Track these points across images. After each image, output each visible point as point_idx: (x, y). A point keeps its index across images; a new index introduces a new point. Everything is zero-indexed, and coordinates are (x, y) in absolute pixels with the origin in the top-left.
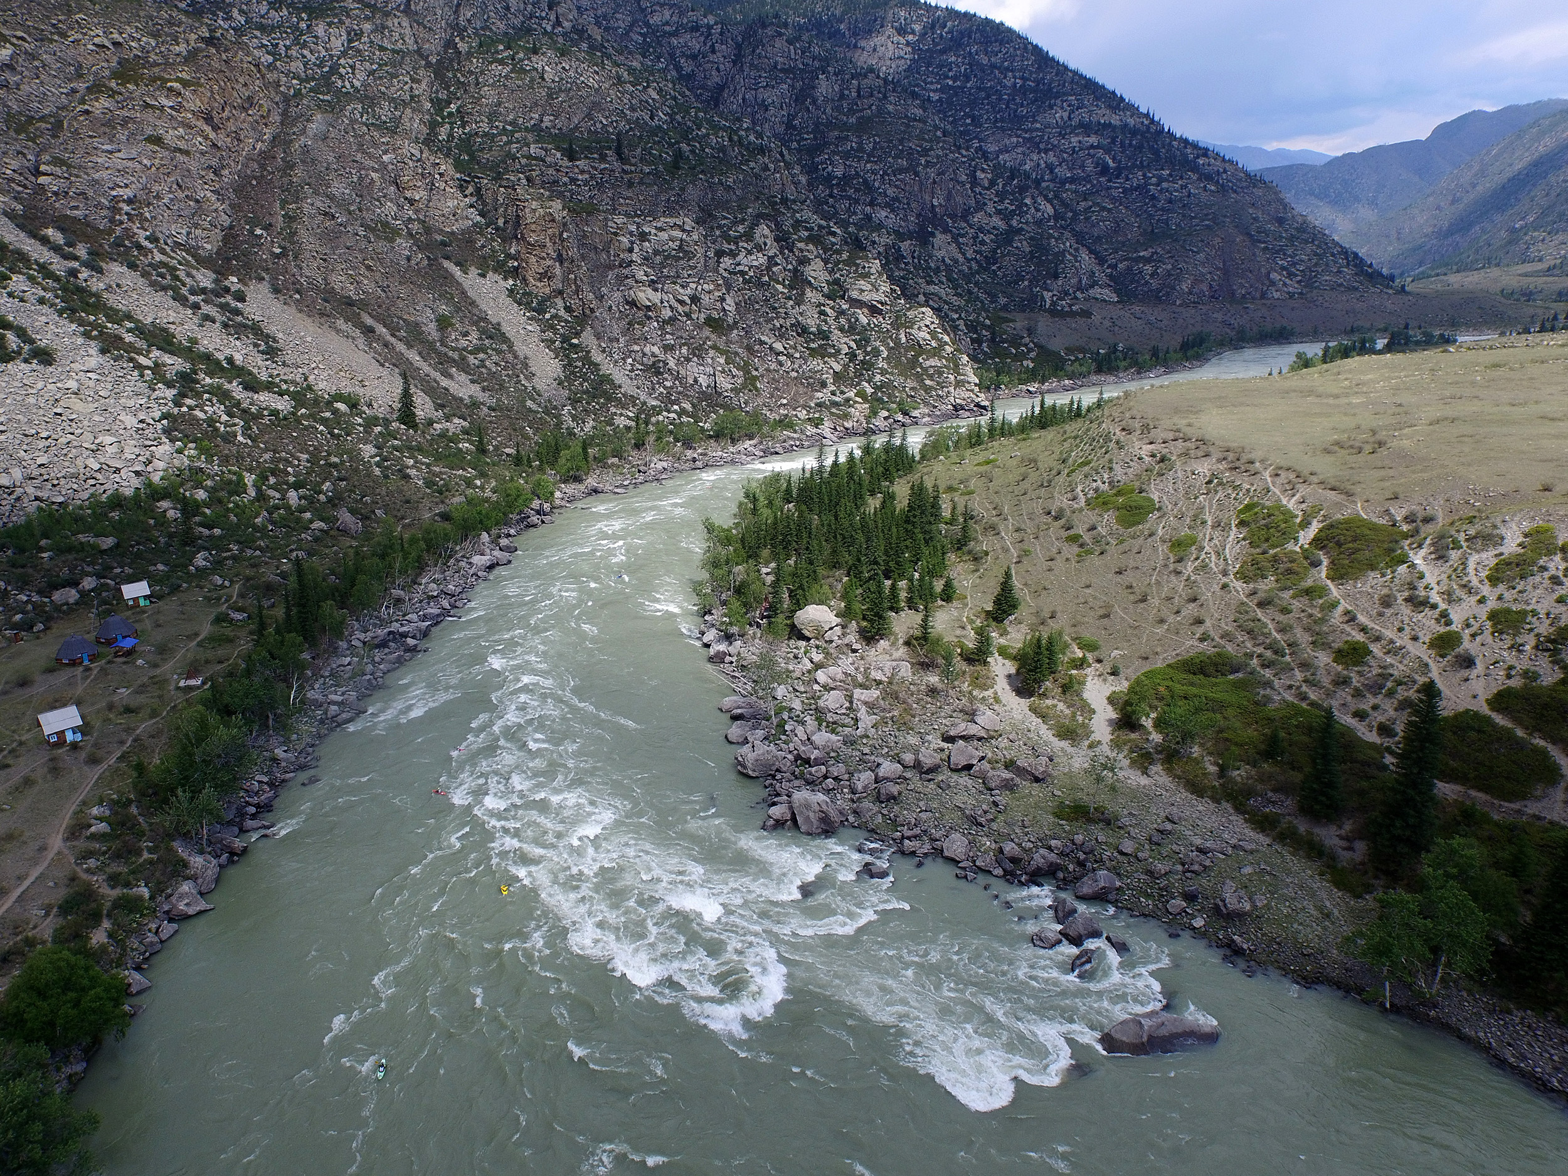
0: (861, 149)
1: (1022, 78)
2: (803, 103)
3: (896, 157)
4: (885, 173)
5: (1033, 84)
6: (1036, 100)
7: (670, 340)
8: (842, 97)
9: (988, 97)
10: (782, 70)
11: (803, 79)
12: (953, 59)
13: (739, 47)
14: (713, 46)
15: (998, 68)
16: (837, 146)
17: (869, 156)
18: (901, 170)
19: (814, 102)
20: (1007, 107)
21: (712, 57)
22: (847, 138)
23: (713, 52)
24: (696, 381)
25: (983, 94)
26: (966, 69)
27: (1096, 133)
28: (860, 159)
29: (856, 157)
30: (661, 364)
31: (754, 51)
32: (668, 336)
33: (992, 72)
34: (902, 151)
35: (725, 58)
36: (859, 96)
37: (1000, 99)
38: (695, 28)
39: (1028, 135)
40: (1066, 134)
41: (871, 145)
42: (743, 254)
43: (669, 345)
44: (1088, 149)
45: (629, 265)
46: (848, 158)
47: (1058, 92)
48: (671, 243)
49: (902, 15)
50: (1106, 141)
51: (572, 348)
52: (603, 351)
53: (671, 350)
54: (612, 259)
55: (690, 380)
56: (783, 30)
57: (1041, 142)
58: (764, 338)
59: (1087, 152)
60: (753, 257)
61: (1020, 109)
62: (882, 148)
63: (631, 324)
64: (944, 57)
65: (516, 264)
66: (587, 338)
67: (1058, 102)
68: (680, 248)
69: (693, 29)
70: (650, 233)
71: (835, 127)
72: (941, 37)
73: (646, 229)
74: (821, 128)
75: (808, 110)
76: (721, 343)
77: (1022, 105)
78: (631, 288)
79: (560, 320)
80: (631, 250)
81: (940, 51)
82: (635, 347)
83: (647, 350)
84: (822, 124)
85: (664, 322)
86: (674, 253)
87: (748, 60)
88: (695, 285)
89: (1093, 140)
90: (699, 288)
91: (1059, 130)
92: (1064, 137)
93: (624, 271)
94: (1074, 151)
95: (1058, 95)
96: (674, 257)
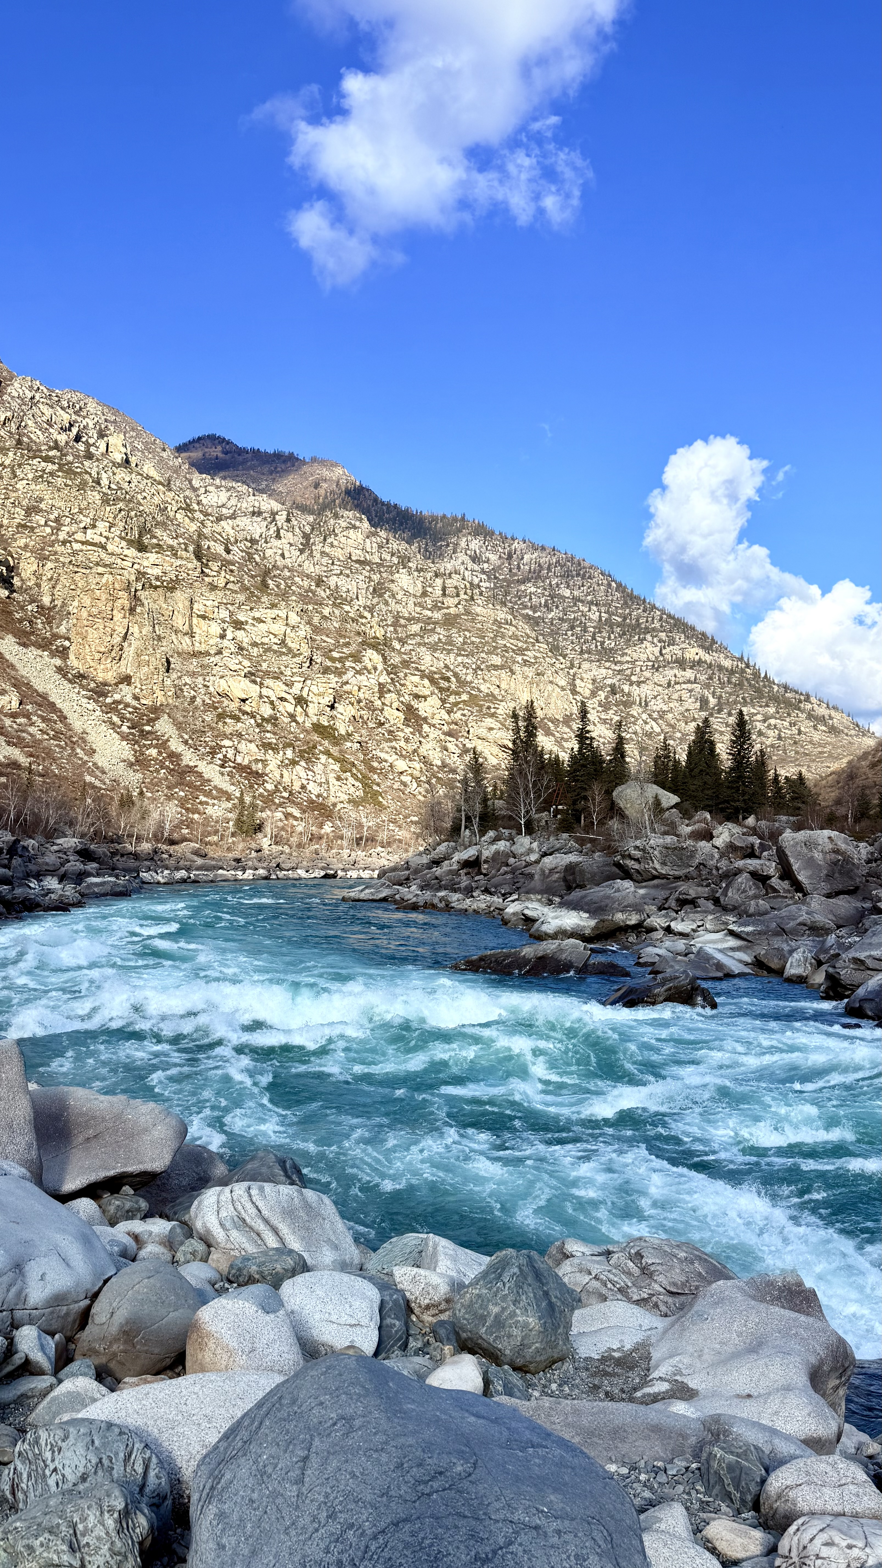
0: (450, 642)
1: (607, 612)
3: (489, 653)
5: (620, 620)
6: (624, 634)
7: (270, 738)
8: (424, 594)
9: (572, 628)
10: (357, 561)
11: (380, 572)
12: (533, 589)
13: (306, 537)
14: (278, 531)
15: (582, 602)
16: (422, 637)
17: (459, 649)
18: (496, 667)
19: (393, 596)
20: (594, 638)
21: (275, 542)
22: (433, 630)
23: (278, 537)
24: (303, 787)
25: (565, 626)
26: (546, 601)
27: (691, 668)
28: (449, 652)
29: (444, 649)
30: (260, 765)
31: (325, 540)
32: (268, 735)
33: (575, 605)
34: (496, 648)
35: (291, 545)
36: (444, 595)
37: (585, 630)
38: (256, 513)
39: (617, 668)
40: (659, 667)
41: (461, 639)
42: (351, 673)
43: (270, 744)
44: (684, 683)
45: (219, 652)
46: (435, 650)
47: (646, 628)
48: (271, 636)
49: (475, 544)
50: (703, 678)
51: (144, 735)
52: (186, 742)
53: (273, 749)
54: (197, 644)
55: (297, 787)
56: (358, 524)
57: (632, 674)
58: (383, 755)
59: (684, 686)
60: (363, 678)
61: (607, 642)
62: (473, 643)
63: (221, 717)
64: (523, 588)
65: (67, 644)
66: (164, 726)
67: (649, 637)
68: (283, 642)
69: (253, 513)
70: (247, 622)
71: (418, 620)
72: (519, 568)
73: (242, 617)
74: (402, 622)
75: (386, 603)
76: (334, 750)
77: (609, 639)
78: (222, 677)
79: (127, 705)
80: (223, 637)
81: (518, 581)
82: (226, 743)
83: (242, 747)
84: (404, 618)
85: (263, 719)
86: (275, 647)
87: (318, 547)
88: (301, 685)
89: (689, 674)
90: (306, 689)
91: (650, 664)
92: (657, 670)
93: (212, 659)
94: (669, 685)
95: (647, 631)
96: (275, 652)
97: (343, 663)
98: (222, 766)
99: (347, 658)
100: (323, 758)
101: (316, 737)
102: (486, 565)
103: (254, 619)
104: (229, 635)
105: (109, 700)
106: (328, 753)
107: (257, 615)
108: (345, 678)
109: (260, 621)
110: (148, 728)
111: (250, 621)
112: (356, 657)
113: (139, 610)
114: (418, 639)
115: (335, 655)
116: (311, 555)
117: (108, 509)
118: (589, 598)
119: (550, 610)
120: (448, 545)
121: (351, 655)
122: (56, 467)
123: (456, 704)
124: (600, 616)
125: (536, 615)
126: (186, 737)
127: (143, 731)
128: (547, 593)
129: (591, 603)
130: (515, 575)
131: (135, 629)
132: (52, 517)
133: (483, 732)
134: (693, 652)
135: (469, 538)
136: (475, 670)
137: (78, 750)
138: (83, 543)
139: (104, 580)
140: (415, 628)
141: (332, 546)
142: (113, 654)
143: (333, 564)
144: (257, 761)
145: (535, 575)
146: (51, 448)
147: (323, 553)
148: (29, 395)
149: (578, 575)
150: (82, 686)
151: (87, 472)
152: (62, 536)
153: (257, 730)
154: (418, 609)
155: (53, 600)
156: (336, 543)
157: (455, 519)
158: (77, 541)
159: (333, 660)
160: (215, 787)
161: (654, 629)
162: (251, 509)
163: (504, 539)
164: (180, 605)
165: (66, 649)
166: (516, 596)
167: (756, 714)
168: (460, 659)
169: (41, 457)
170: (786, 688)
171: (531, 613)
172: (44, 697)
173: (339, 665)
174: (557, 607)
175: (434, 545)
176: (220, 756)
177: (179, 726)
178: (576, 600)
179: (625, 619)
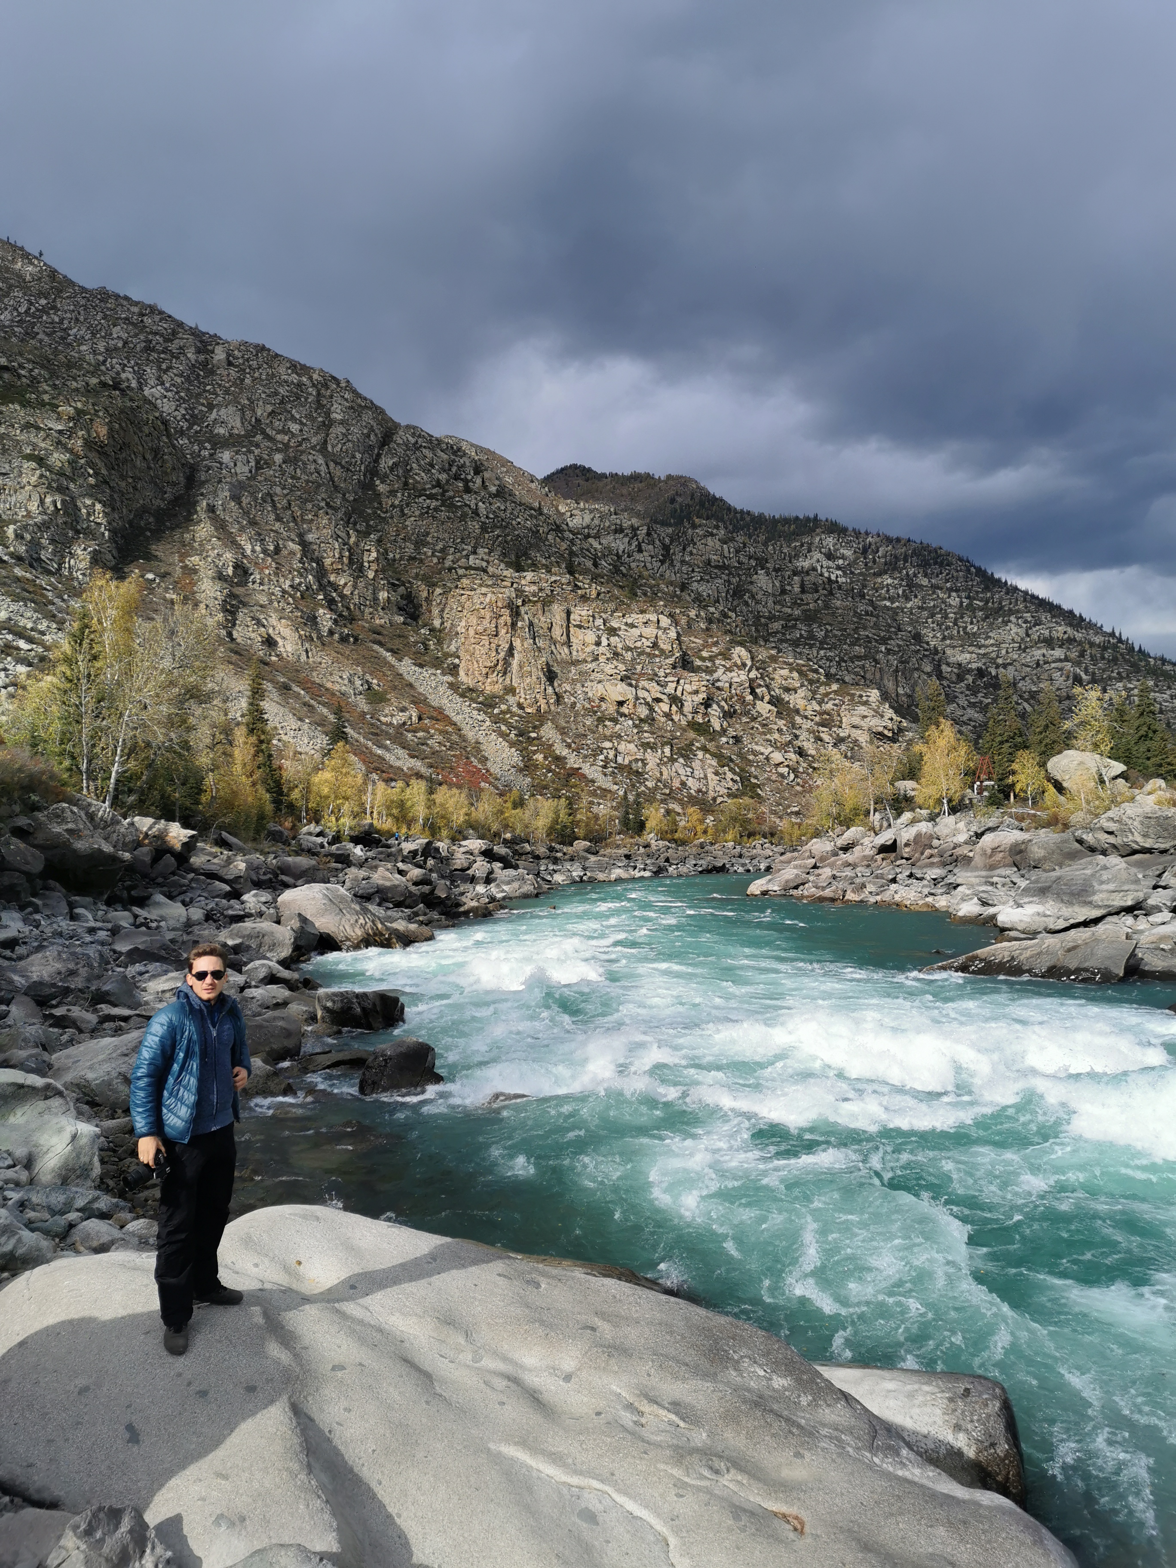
0: (811, 636)
1: (968, 597)
2: (741, 597)
3: (852, 644)
4: (842, 660)
5: (981, 604)
6: (987, 617)
7: (649, 738)
8: (783, 592)
9: (932, 616)
10: (716, 567)
11: (739, 575)
12: (890, 581)
13: (666, 548)
14: (639, 544)
15: (941, 589)
16: (784, 634)
17: (821, 643)
18: (859, 658)
19: (753, 597)
20: (955, 624)
21: (637, 556)
22: (794, 627)
23: (640, 551)
24: (683, 784)
25: (925, 614)
26: (904, 591)
27: (1060, 647)
28: (811, 647)
29: (806, 644)
30: (640, 764)
31: (684, 549)
32: (646, 735)
34: (858, 639)
35: (652, 557)
36: (803, 591)
37: (946, 617)
38: (619, 530)
39: (982, 651)
40: (1026, 648)
41: (823, 633)
42: (721, 671)
43: (648, 743)
44: (1054, 662)
45: (596, 659)
46: (797, 646)
47: (1010, 610)
48: (644, 640)
49: (830, 541)
50: (1074, 655)
51: (531, 740)
52: (569, 746)
53: (651, 748)
54: (574, 653)
55: (676, 784)
56: (715, 531)
57: (998, 657)
58: (757, 748)
59: (1053, 665)
60: (734, 674)
61: (970, 627)
62: (835, 636)
63: (600, 720)
64: (879, 580)
65: (457, 661)
66: (548, 732)
67: (1013, 618)
68: (655, 645)
69: (616, 531)
70: (620, 629)
71: (779, 618)
72: (874, 561)
73: (615, 624)
74: (763, 620)
75: (746, 604)
76: (711, 746)
77: (972, 623)
78: (600, 682)
79: (513, 715)
80: (598, 644)
81: (874, 574)
82: (607, 744)
83: (622, 747)
84: (764, 617)
85: (641, 720)
86: (648, 650)
87: (678, 557)
88: (674, 685)
89: (1058, 653)
90: (680, 688)
91: (1017, 645)
92: (1024, 651)
93: (589, 666)
94: (1038, 665)
95: (1011, 612)
96: (649, 655)
97: (713, 661)
98: (605, 767)
99: (716, 656)
100: (700, 754)
101: (692, 735)
102: (841, 562)
103: (626, 624)
104: (604, 642)
105: (496, 711)
106: (704, 749)
107: (630, 621)
108: (716, 675)
109: (632, 626)
110: (533, 735)
111: (623, 627)
112: (726, 656)
113: (520, 624)
114: (779, 636)
115: (705, 654)
116: (672, 564)
117: (487, 536)
118: (948, 585)
119: (908, 599)
120: (802, 545)
121: (720, 654)
122: (439, 503)
123: (827, 694)
124: (961, 603)
125: (894, 605)
126: (569, 741)
127: (529, 737)
128: (904, 583)
129: (950, 590)
130: (871, 568)
131: (517, 643)
132: (438, 548)
133: (856, 721)
134: (1061, 630)
135: (823, 536)
136: (839, 663)
137: (473, 759)
138: (466, 569)
139: (488, 600)
140: (776, 626)
141: (691, 554)
142: (499, 667)
143: (693, 571)
144: (637, 760)
145: (891, 566)
146: (434, 487)
147: (683, 562)
148: (412, 440)
149: (936, 563)
150: (472, 700)
151: (466, 505)
152: (448, 563)
153: (635, 731)
154: (778, 607)
155: (442, 623)
156: (695, 551)
157: (808, 519)
158: (461, 567)
159: (703, 659)
160: (599, 788)
161: (1018, 611)
162: (613, 527)
163: (857, 534)
164: (558, 617)
165: (456, 667)
166: (873, 589)
167: (1133, 689)
168: (822, 652)
169: (425, 495)
170: (1163, 660)
171: (888, 604)
172: (440, 710)
173: (709, 664)
174: (916, 597)
175: (789, 546)
176: (602, 757)
177: (563, 731)
178: (935, 587)
179: (987, 602)
